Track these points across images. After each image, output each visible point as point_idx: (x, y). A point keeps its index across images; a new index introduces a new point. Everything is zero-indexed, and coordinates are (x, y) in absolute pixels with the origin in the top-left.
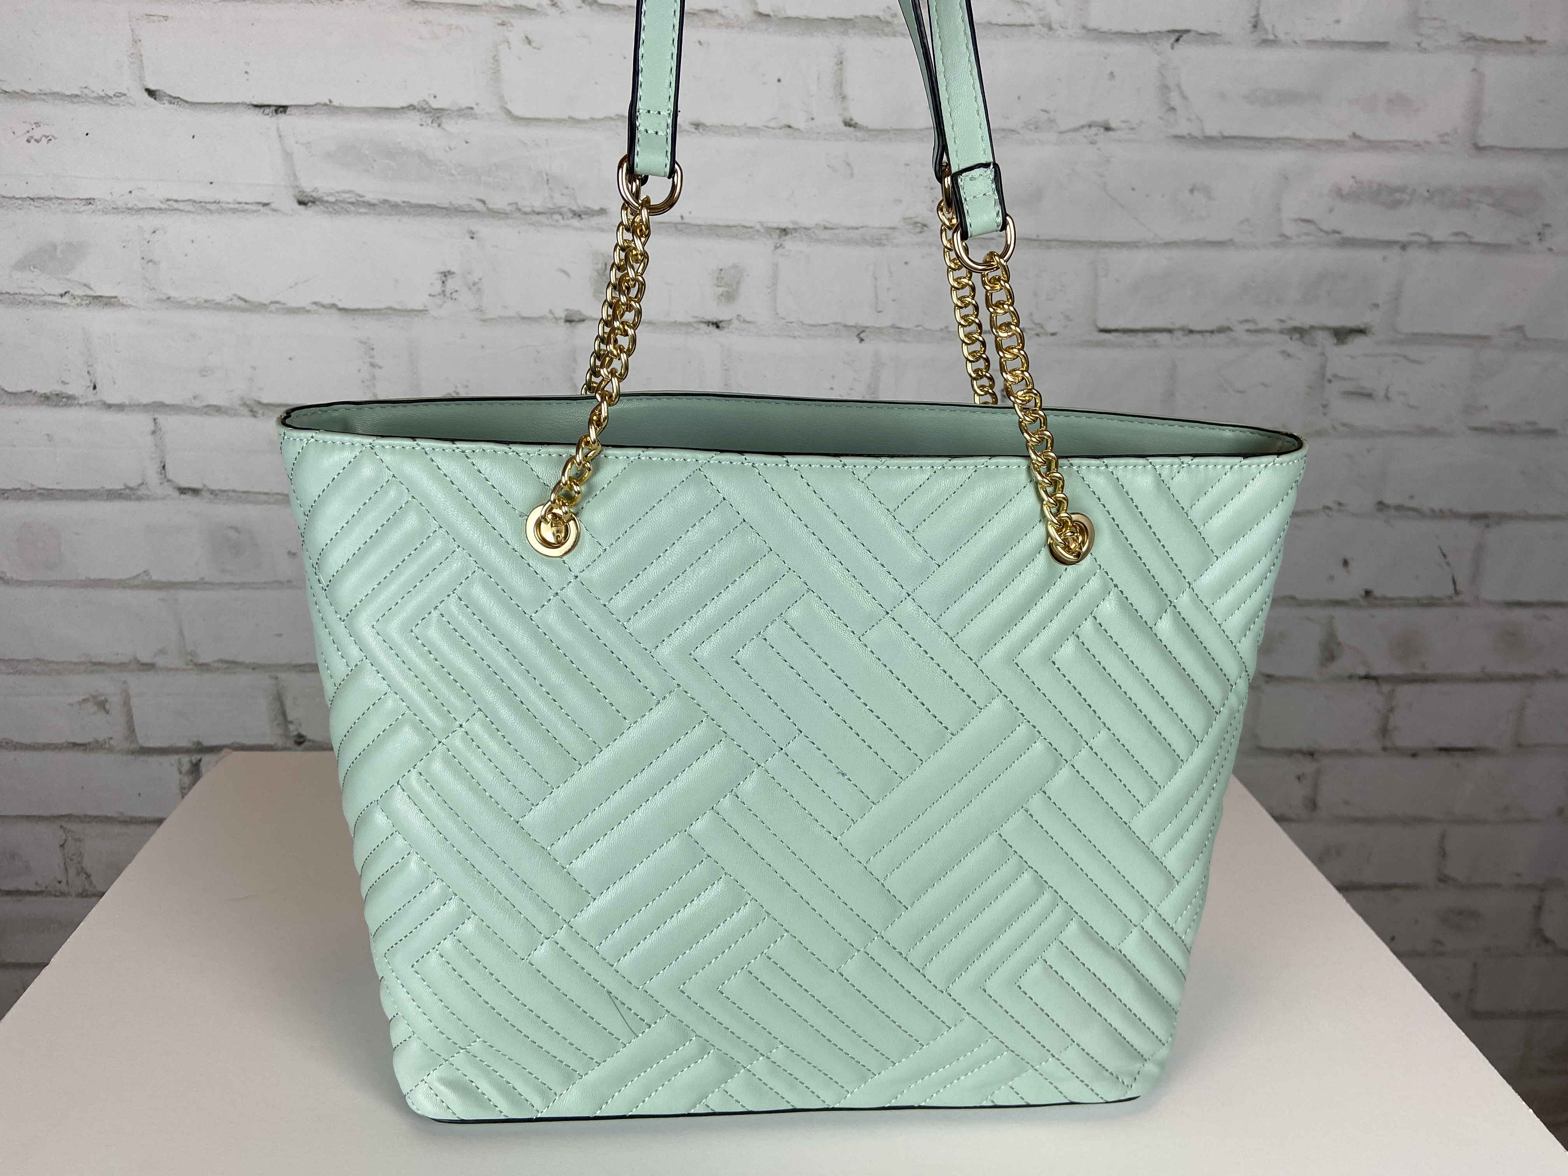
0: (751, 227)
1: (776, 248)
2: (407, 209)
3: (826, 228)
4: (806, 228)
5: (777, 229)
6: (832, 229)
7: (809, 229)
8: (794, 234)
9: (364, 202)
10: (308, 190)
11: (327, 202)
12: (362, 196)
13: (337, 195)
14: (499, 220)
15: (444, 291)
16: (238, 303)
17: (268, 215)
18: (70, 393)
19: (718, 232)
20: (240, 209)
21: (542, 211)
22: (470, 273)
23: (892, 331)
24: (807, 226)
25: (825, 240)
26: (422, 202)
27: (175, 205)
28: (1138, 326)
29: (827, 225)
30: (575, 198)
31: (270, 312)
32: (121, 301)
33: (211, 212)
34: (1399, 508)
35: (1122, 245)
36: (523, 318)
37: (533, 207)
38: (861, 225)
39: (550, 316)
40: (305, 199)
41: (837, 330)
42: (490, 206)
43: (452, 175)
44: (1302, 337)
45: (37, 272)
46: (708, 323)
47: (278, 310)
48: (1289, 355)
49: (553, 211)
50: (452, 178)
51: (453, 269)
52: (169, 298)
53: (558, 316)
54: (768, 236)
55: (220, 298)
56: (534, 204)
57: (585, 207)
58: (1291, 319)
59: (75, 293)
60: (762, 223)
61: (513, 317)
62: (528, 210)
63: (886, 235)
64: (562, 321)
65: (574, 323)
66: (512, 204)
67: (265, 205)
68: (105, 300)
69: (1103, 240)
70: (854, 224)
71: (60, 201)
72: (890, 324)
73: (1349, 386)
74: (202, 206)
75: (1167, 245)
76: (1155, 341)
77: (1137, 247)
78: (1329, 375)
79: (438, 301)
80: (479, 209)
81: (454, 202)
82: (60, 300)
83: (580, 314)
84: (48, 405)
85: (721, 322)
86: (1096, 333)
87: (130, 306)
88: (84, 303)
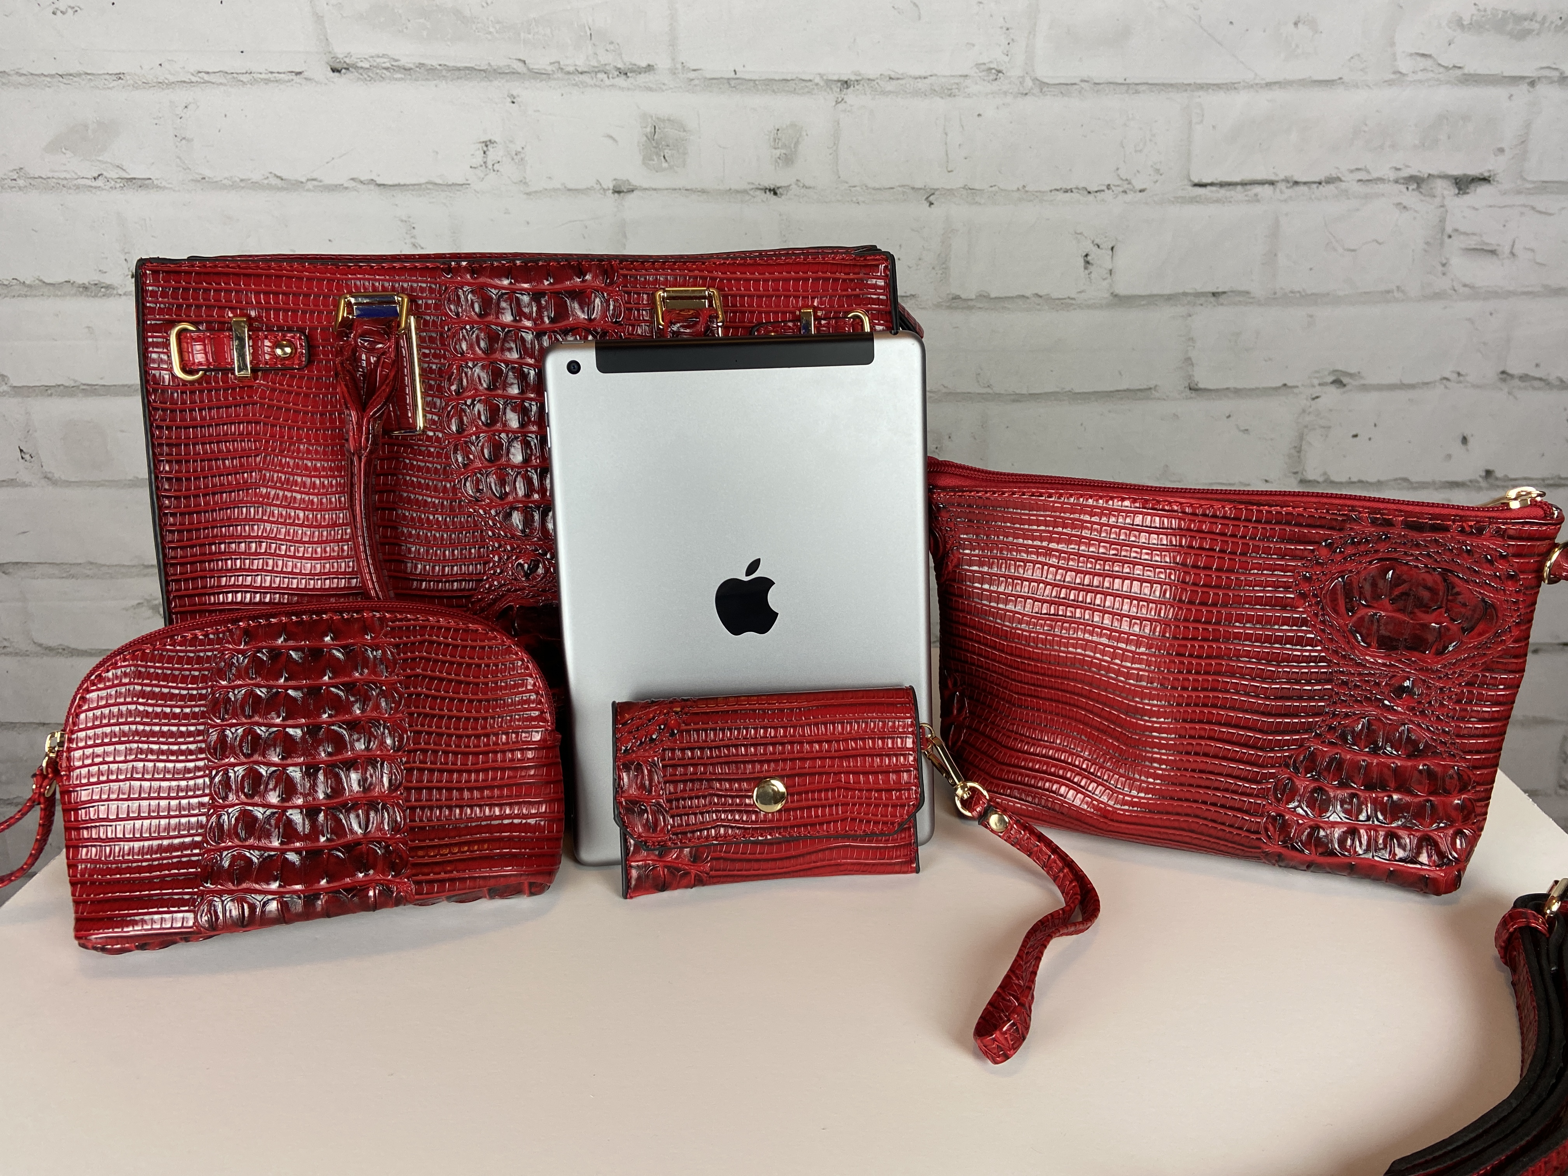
0: (810, 81)
1: (837, 103)
2: (444, 73)
3: (890, 78)
4: (869, 79)
5: (839, 81)
6: (898, 79)
7: (874, 80)
8: (857, 87)
9: (399, 67)
10: (341, 56)
11: (362, 68)
12: (397, 61)
13: (371, 59)
14: (541, 81)
15: (485, 163)
16: (274, 181)
17: (301, 84)
18: (108, 282)
19: (775, 87)
20: (271, 79)
21: (586, 69)
22: (511, 142)
23: (964, 192)
24: (871, 77)
25: (890, 92)
26: (459, 65)
27: (206, 77)
28: (1237, 179)
29: (893, 75)
30: (620, 54)
31: (308, 190)
32: (155, 182)
33: (244, 83)
34: (1524, 378)
35: (1218, 87)
36: (569, 190)
37: (576, 65)
38: (929, 73)
39: (598, 187)
40: (338, 66)
41: (904, 193)
42: (531, 67)
43: (490, 33)
44: (1419, 187)
45: (69, 154)
46: (765, 190)
47: (314, 186)
48: (1405, 207)
49: (596, 70)
50: (489, 37)
51: (493, 138)
52: (204, 178)
53: (605, 187)
54: (828, 90)
55: (256, 177)
56: (577, 63)
57: (631, 64)
58: (1408, 166)
59: (108, 176)
60: (821, 76)
61: (559, 189)
62: (571, 69)
63: (957, 84)
64: (611, 191)
65: (622, 194)
66: (554, 63)
67: (298, 73)
68: (139, 182)
69: (1199, 81)
70: (923, 74)
71: (89, 77)
72: (962, 186)
73: (1472, 242)
74: (234, 78)
75: (1269, 85)
76: (1256, 195)
77: (1235, 88)
78: (1449, 230)
79: (480, 173)
80: (519, 71)
81: (492, 64)
82: (94, 184)
83: (630, 184)
84: (88, 296)
85: (778, 188)
86: (1190, 188)
87: (164, 188)
88: (118, 186)
